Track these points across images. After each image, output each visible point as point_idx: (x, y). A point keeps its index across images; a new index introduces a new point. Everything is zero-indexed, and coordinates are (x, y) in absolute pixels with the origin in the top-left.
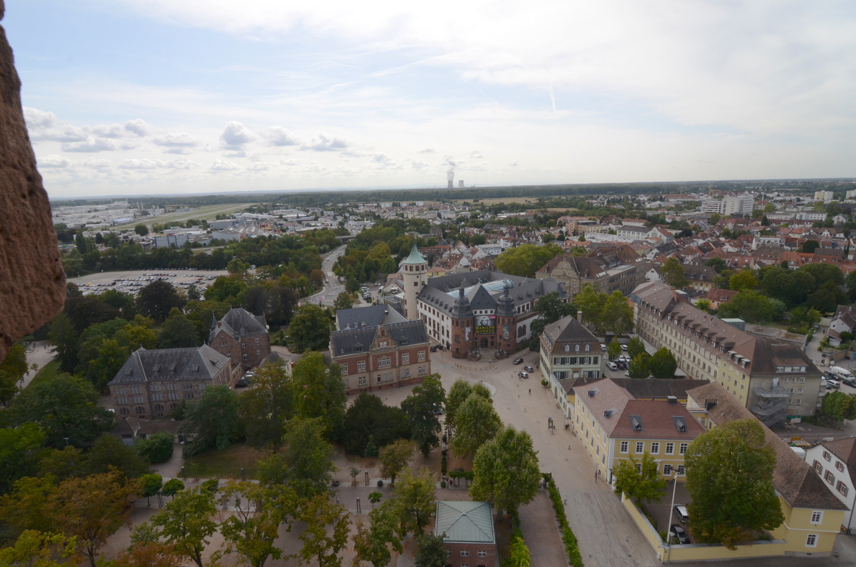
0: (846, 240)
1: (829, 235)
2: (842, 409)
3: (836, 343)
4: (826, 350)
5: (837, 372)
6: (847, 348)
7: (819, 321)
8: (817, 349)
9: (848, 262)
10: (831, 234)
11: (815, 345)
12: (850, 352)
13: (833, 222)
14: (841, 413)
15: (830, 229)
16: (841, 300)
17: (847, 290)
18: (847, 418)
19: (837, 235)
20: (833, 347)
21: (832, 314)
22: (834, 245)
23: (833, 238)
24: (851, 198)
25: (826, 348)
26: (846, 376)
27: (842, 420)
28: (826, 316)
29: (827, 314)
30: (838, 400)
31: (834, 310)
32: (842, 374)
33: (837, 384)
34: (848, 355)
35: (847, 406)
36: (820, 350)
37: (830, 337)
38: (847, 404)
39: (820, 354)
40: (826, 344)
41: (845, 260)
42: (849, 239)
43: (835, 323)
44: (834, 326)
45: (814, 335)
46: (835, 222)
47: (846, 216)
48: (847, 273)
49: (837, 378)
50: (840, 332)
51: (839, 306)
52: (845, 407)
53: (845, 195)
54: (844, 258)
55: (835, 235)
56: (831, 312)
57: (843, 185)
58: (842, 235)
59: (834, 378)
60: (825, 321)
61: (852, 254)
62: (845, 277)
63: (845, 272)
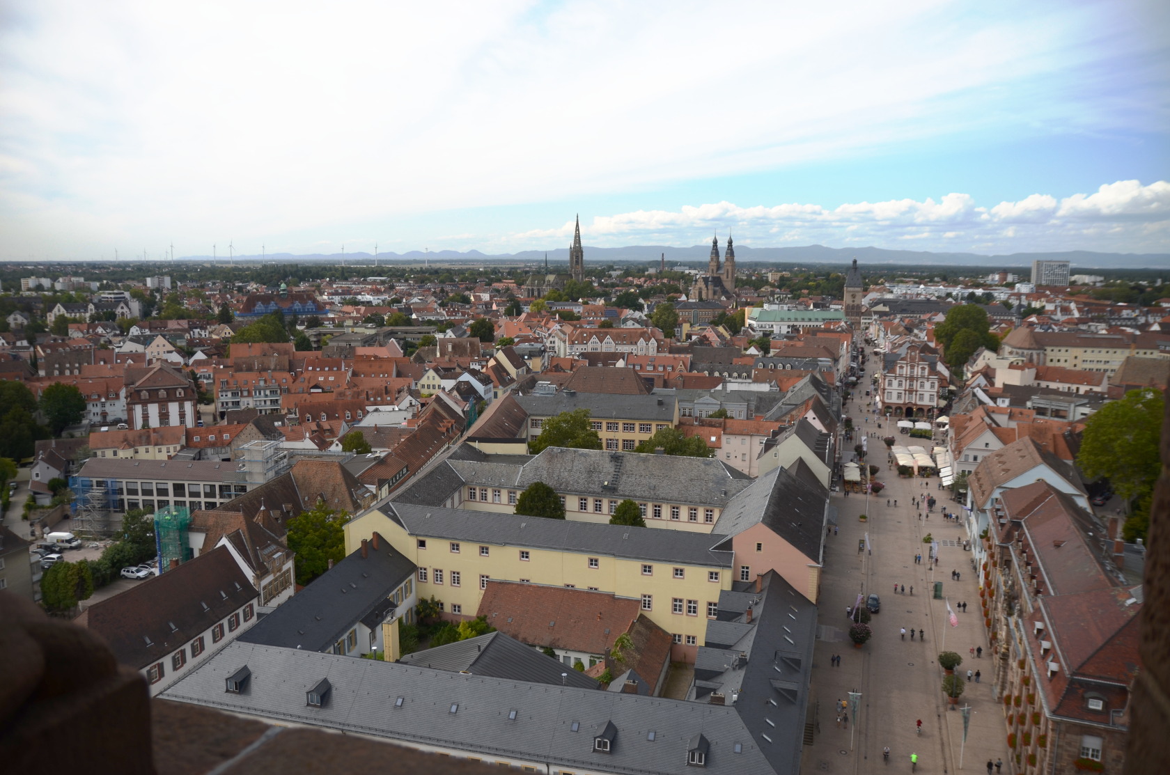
0: (32, 349)
1: (6, 345)
2: (69, 587)
3: (46, 501)
4: (35, 516)
5: (55, 541)
6: (62, 502)
7: (15, 474)
8: (20, 518)
9: (40, 379)
10: (8, 343)
11: (17, 513)
12: (67, 507)
13: (9, 324)
14: (71, 593)
15: (6, 334)
16: (39, 433)
17: (47, 421)
18: (81, 598)
19: (18, 344)
20: (43, 507)
21: (31, 460)
22: (16, 357)
23: (13, 348)
24: (29, 290)
25: (32, 512)
26: (69, 541)
27: (76, 605)
28: (24, 465)
29: (24, 461)
30: (60, 575)
31: (32, 453)
32: (63, 541)
33: (58, 558)
34: (66, 513)
35: (76, 580)
36: (25, 518)
37: (35, 493)
38: (74, 577)
39: (27, 523)
40: (31, 506)
41: (35, 377)
42: (35, 348)
43: (36, 470)
44: (37, 475)
45: (11, 499)
46: (12, 325)
47: (26, 314)
48: (40, 393)
49: (57, 549)
50: (47, 482)
51: (37, 442)
52: (72, 583)
53: (21, 286)
54: (33, 375)
55: (14, 343)
56: (31, 456)
57: (14, 271)
58: (25, 343)
59: (53, 552)
60: (23, 473)
61: (42, 369)
62: (38, 399)
63: (37, 392)
